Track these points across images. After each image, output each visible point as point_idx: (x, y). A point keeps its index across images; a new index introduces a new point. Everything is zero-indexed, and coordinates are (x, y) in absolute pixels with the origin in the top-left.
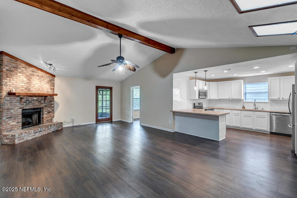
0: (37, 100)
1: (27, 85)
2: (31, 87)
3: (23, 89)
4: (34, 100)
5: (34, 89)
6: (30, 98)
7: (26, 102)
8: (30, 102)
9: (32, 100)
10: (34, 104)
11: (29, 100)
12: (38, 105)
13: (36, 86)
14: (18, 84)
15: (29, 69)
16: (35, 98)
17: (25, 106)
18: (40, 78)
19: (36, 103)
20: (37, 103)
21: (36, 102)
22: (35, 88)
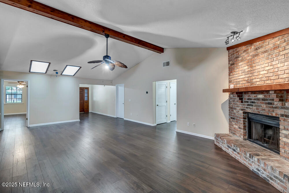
0: (263, 100)
1: (248, 75)
2: (253, 77)
3: (244, 82)
4: (258, 99)
5: (259, 80)
6: (253, 96)
7: (247, 102)
8: (253, 102)
9: (255, 99)
10: (259, 106)
11: (251, 99)
12: (267, 109)
13: (262, 73)
14: (239, 77)
15: (251, 48)
16: (261, 96)
17: (247, 108)
18: (269, 55)
19: (262, 105)
20: (264, 106)
21: (263, 103)
22: (261, 76)
